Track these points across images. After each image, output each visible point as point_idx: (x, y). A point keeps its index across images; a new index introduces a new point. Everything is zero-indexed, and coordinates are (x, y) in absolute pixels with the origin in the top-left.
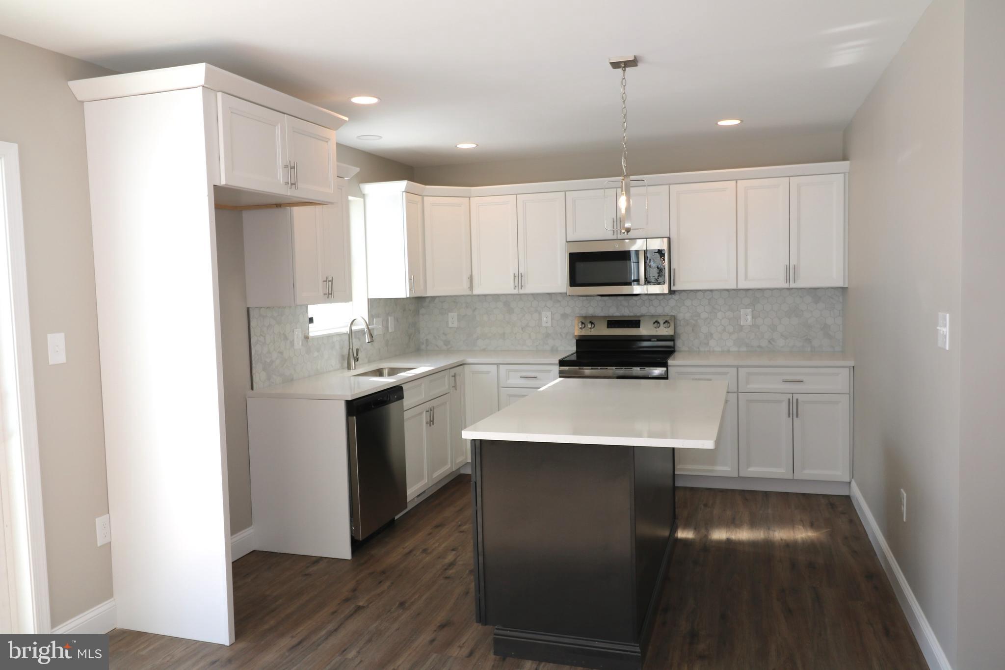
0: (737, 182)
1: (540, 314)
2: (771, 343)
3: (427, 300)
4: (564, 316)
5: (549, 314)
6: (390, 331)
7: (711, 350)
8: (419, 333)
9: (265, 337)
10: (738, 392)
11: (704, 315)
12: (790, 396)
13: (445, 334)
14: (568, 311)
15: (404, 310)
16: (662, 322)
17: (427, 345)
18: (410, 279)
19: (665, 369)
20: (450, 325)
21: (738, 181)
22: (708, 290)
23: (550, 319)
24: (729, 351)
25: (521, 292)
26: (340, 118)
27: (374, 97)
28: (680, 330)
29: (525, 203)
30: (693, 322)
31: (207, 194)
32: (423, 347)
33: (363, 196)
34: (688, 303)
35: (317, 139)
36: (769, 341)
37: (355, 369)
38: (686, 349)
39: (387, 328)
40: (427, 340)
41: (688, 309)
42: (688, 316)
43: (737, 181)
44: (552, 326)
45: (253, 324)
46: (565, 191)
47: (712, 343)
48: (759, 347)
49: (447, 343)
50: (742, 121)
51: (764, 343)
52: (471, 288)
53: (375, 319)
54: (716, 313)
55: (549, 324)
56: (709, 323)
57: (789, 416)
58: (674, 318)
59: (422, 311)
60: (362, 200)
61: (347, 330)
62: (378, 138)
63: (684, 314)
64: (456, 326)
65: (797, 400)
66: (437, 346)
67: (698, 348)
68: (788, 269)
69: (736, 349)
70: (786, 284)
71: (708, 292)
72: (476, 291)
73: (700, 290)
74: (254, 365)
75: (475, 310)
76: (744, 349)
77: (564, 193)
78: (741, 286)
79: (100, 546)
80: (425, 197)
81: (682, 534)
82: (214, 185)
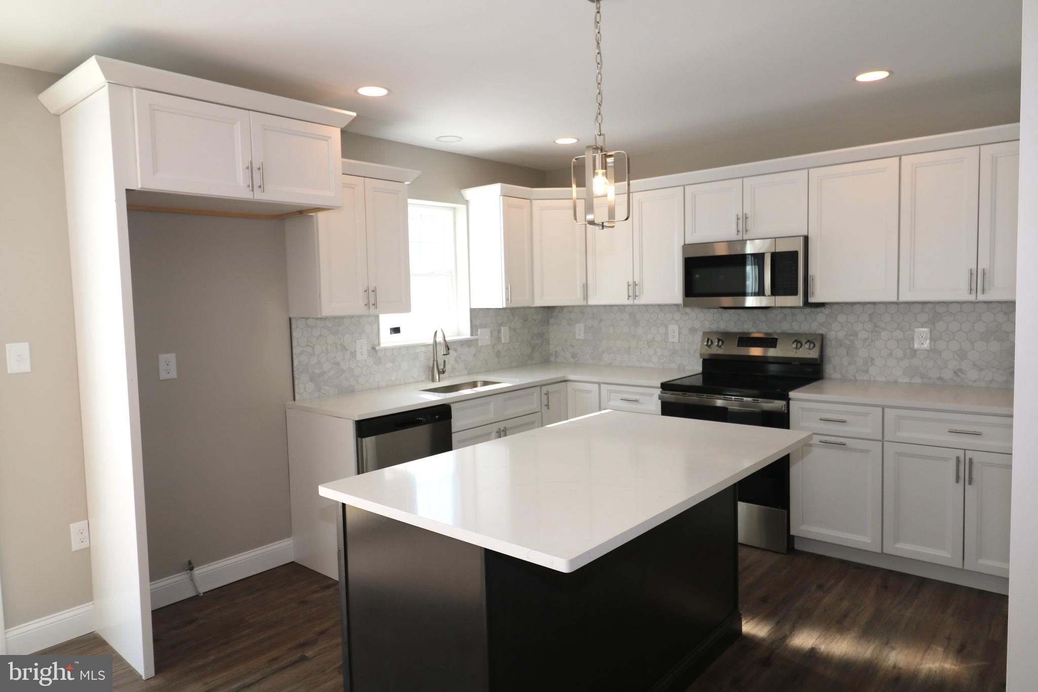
0: (900, 159)
1: (667, 327)
2: (958, 375)
3: (557, 310)
4: (693, 330)
5: (676, 327)
6: (503, 342)
7: (872, 379)
8: (549, 344)
9: (313, 348)
10: (883, 441)
11: (862, 335)
12: (960, 454)
13: (572, 346)
14: (697, 325)
15: (526, 320)
16: (804, 342)
17: (556, 357)
18: (507, 289)
19: (784, 403)
20: (578, 337)
21: (903, 158)
22: (869, 303)
23: (677, 333)
24: (896, 382)
25: (637, 302)
26: (339, 113)
27: (379, 87)
28: (829, 352)
29: (642, 202)
30: (848, 342)
31: (114, 199)
32: (552, 359)
33: (466, 202)
34: (842, 318)
35: (309, 137)
36: (955, 372)
37: (439, 381)
38: (838, 376)
39: (499, 339)
40: (556, 352)
41: (842, 327)
42: (841, 335)
43: (900, 157)
44: (679, 342)
45: (295, 334)
46: (684, 186)
47: (873, 371)
48: (940, 379)
49: (574, 356)
50: (891, 72)
51: (947, 374)
52: (586, 297)
53: (479, 330)
54: (880, 332)
55: (676, 340)
56: (870, 345)
57: (957, 481)
58: (822, 338)
59: (552, 321)
60: (464, 206)
61: (431, 341)
62: (457, 139)
63: (835, 332)
64: (583, 338)
65: (971, 461)
66: (565, 358)
67: (855, 376)
68: (973, 275)
69: (906, 380)
70: (971, 296)
71: (869, 305)
72: (591, 302)
73: (858, 303)
74: (296, 375)
75: (601, 321)
76: (917, 380)
77: (682, 187)
78: (903, 298)
79: (75, 551)
80: (534, 201)
81: (749, 627)
82: (127, 190)
